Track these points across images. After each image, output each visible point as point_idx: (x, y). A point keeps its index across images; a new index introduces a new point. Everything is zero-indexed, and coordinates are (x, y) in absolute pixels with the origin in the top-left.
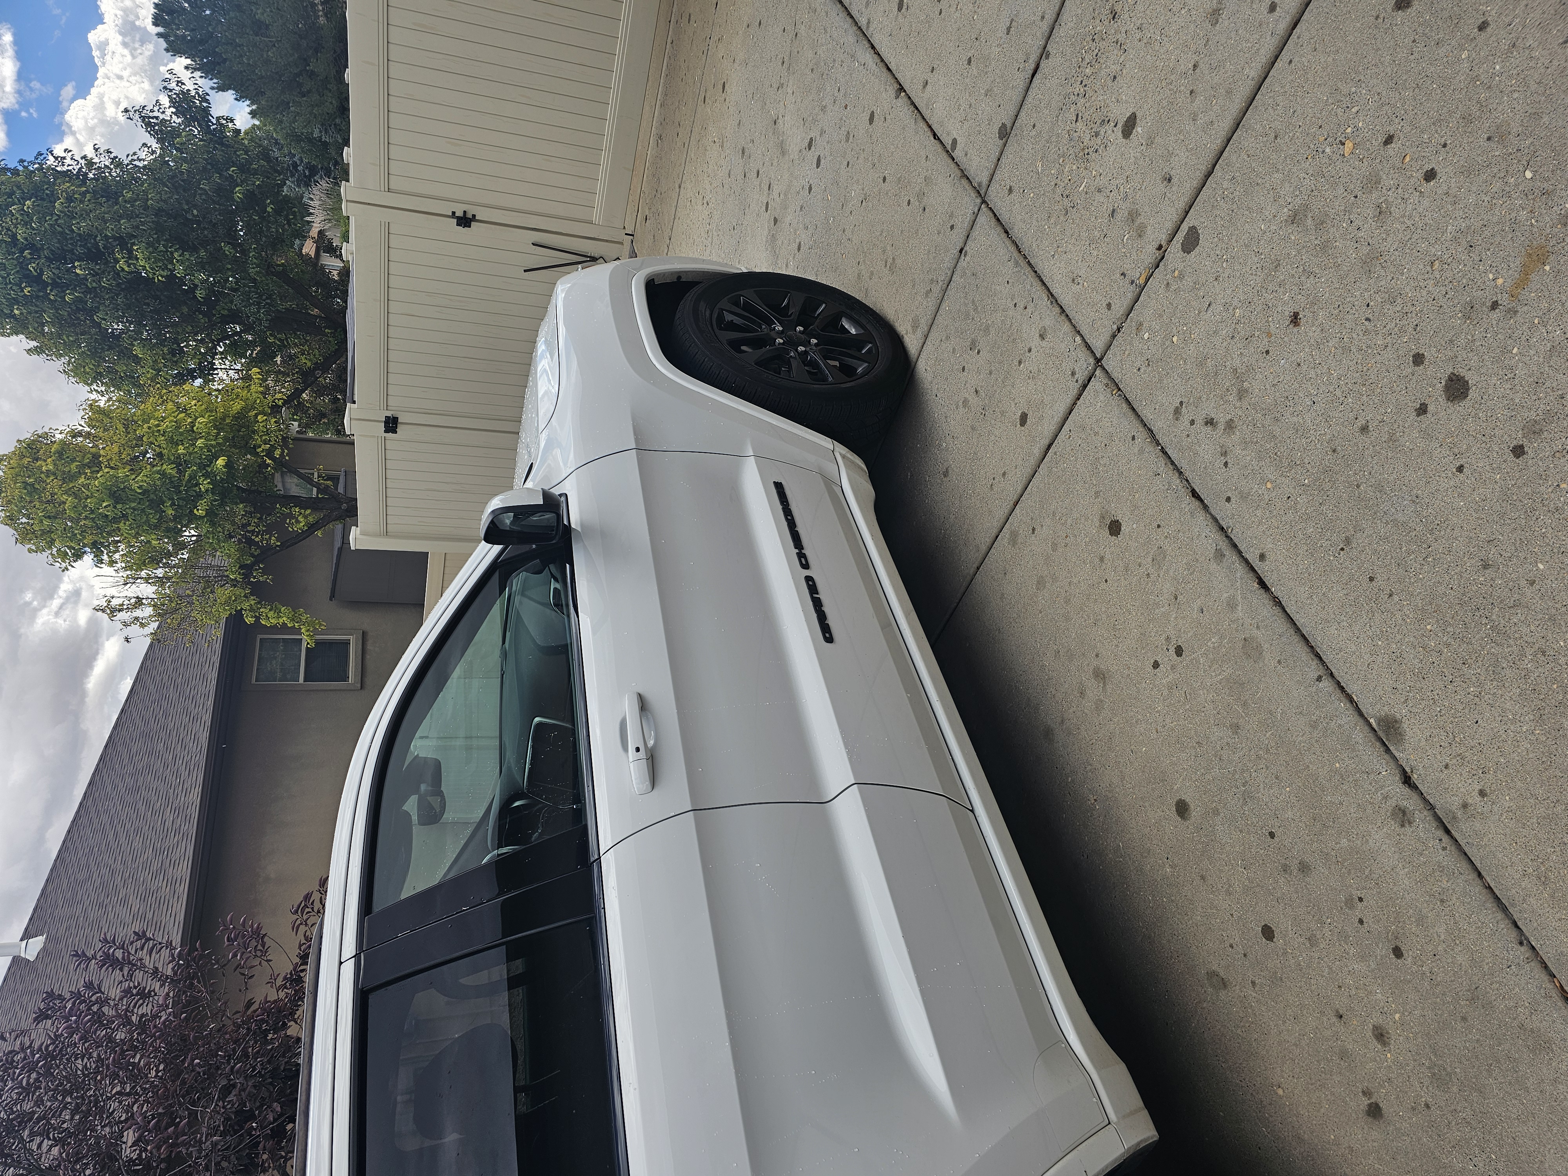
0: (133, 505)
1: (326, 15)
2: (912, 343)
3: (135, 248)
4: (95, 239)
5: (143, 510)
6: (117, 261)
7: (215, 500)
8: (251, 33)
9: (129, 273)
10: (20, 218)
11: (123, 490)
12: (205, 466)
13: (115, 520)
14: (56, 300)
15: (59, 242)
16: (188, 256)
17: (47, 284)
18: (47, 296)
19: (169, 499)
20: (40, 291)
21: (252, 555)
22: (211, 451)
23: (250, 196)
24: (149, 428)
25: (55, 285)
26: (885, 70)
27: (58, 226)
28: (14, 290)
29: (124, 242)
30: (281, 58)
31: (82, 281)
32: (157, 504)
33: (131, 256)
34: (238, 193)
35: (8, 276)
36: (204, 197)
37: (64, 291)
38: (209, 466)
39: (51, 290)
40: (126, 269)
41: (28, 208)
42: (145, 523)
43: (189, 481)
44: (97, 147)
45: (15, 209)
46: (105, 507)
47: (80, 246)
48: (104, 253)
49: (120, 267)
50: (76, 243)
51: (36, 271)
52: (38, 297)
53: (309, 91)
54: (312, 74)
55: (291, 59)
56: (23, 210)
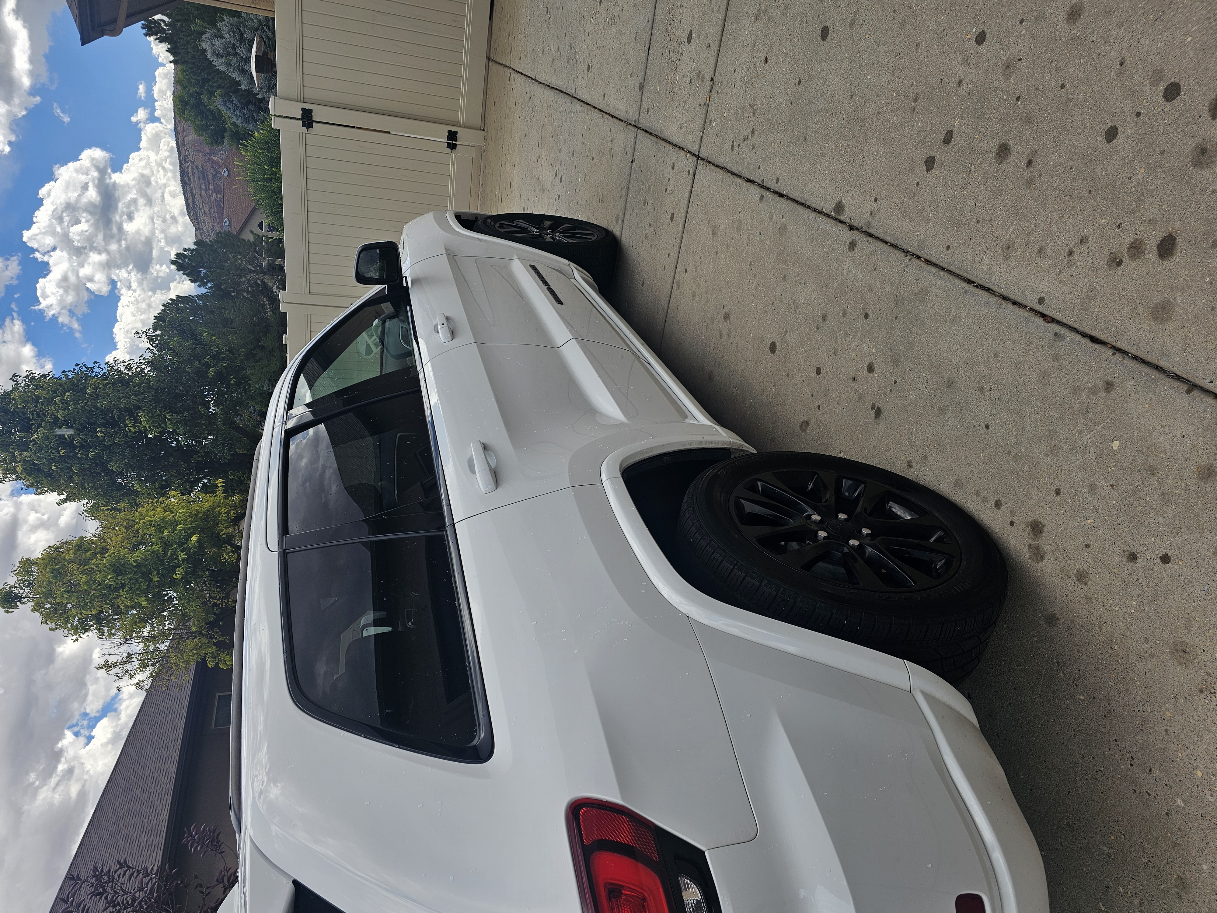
0: (130, 576)
1: (272, 311)
2: (617, 232)
3: (140, 414)
4: (112, 413)
5: (137, 581)
6: (126, 425)
7: (189, 568)
8: (221, 326)
9: (135, 432)
10: (61, 405)
11: (123, 565)
12: (183, 544)
13: (117, 589)
14: (82, 457)
15: (87, 417)
16: (175, 417)
17: (77, 447)
18: (76, 456)
19: (156, 570)
20: (71, 452)
21: (215, 614)
22: (187, 532)
23: (219, 374)
24: (144, 523)
25: (82, 447)
26: (586, 106)
27: (88, 407)
28: (53, 453)
29: (132, 412)
30: (241, 339)
31: (101, 442)
32: (146, 575)
33: (136, 421)
34: (211, 372)
35: (50, 444)
36: (187, 377)
37: (88, 451)
38: (186, 543)
39: (79, 451)
40: (133, 430)
41: (67, 398)
42: (137, 589)
43: (171, 556)
44: (115, 359)
45: (58, 399)
46: (110, 579)
47: (102, 418)
48: (117, 422)
49: (128, 429)
50: (99, 417)
51: (70, 438)
52: (69, 457)
53: (261, 359)
54: (263, 348)
55: (248, 340)
56: (64, 399)
